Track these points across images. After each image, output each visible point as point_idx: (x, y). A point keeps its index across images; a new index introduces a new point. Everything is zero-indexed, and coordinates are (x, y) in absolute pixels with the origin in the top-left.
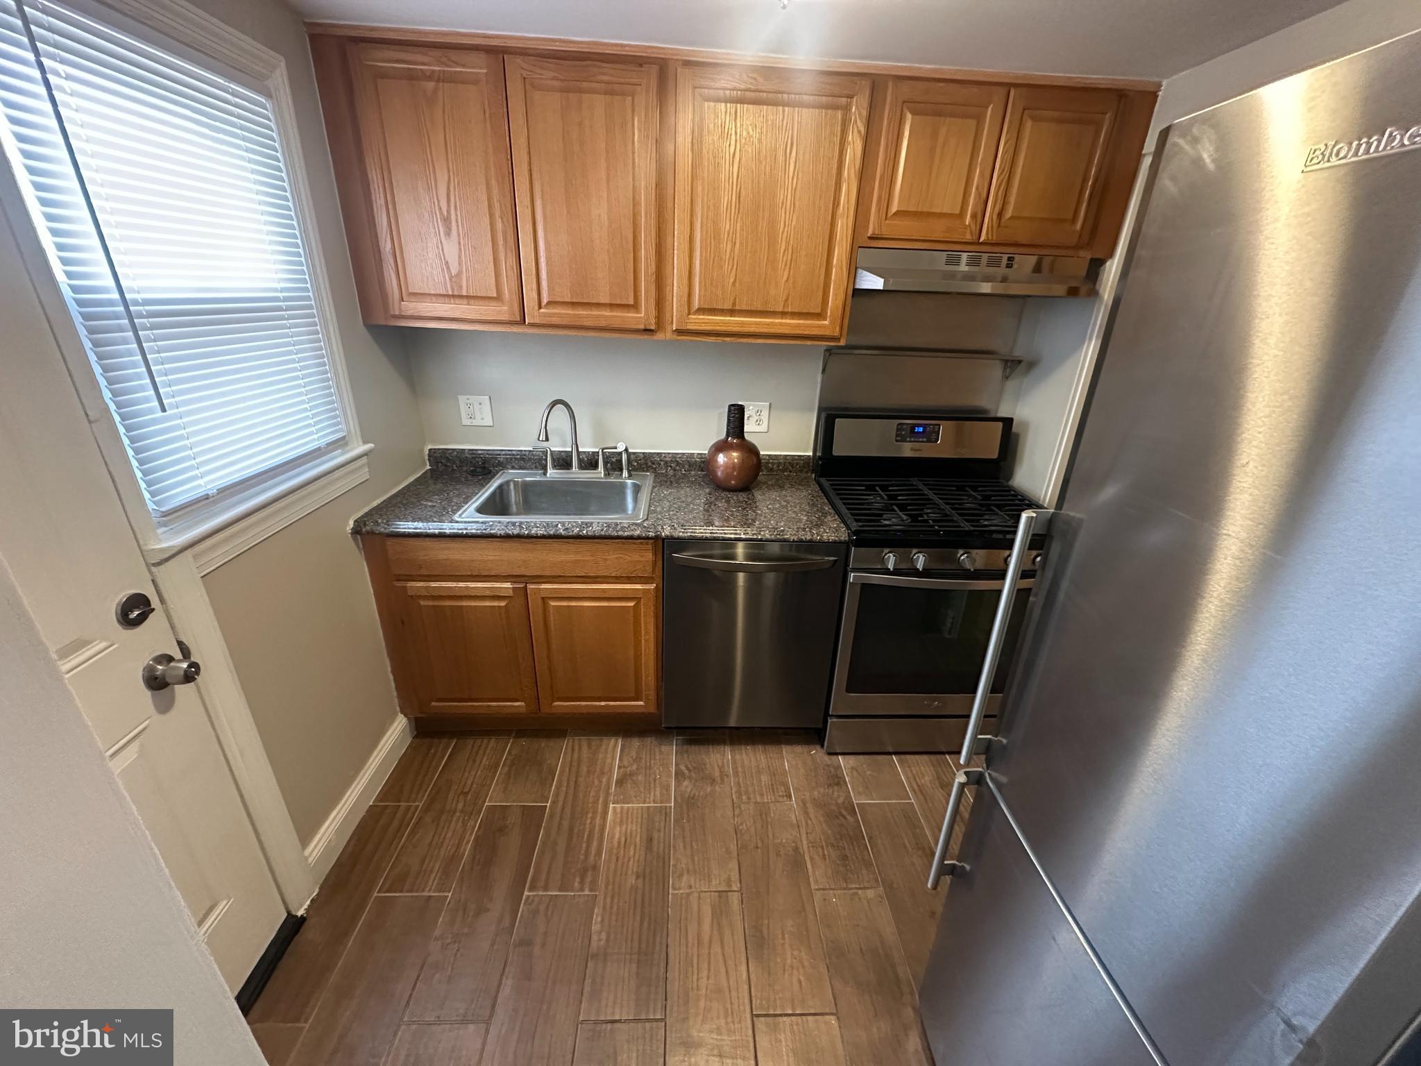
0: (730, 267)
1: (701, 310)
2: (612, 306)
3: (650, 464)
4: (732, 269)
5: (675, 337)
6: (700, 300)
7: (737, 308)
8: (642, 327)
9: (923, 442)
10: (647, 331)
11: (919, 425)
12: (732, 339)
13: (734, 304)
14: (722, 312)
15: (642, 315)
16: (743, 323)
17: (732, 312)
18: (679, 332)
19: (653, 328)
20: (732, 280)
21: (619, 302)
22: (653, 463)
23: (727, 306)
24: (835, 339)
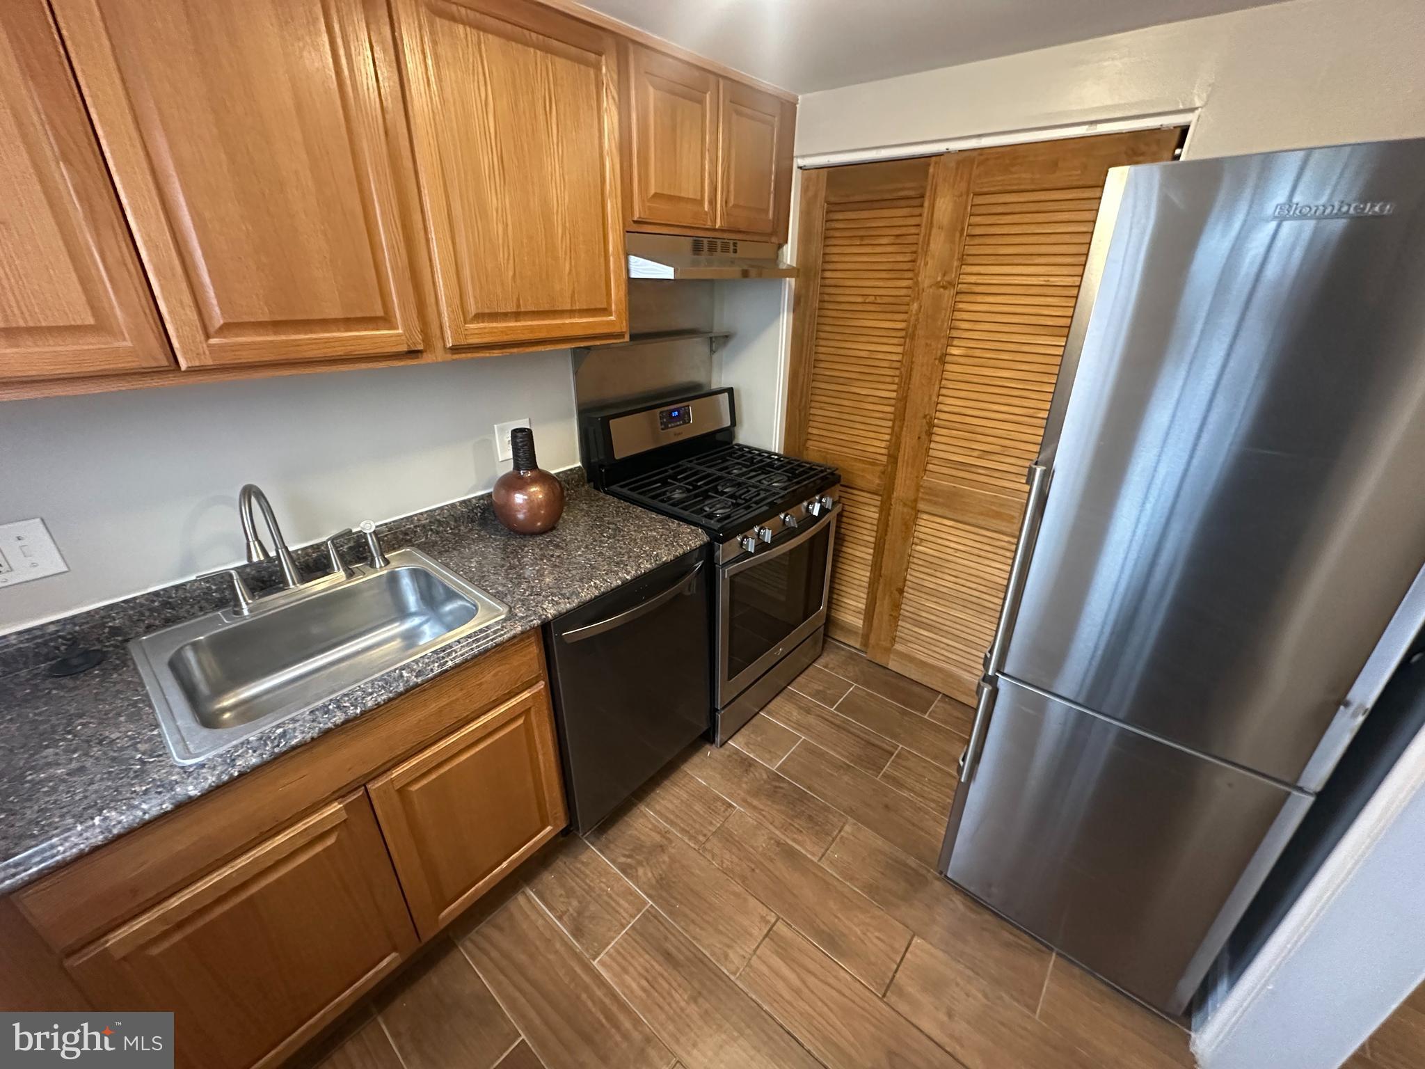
0: (506, 256)
1: (479, 317)
2: (349, 322)
3: (401, 537)
4: (508, 260)
5: (449, 357)
6: (476, 303)
7: (523, 309)
8: (404, 348)
9: (680, 425)
10: (413, 353)
11: (674, 410)
12: (521, 349)
13: (518, 306)
14: (505, 316)
15: (400, 331)
16: (532, 328)
17: (517, 315)
18: (455, 349)
19: (421, 347)
20: (511, 273)
21: (359, 315)
22: (406, 534)
23: (511, 308)
24: (621, 335)
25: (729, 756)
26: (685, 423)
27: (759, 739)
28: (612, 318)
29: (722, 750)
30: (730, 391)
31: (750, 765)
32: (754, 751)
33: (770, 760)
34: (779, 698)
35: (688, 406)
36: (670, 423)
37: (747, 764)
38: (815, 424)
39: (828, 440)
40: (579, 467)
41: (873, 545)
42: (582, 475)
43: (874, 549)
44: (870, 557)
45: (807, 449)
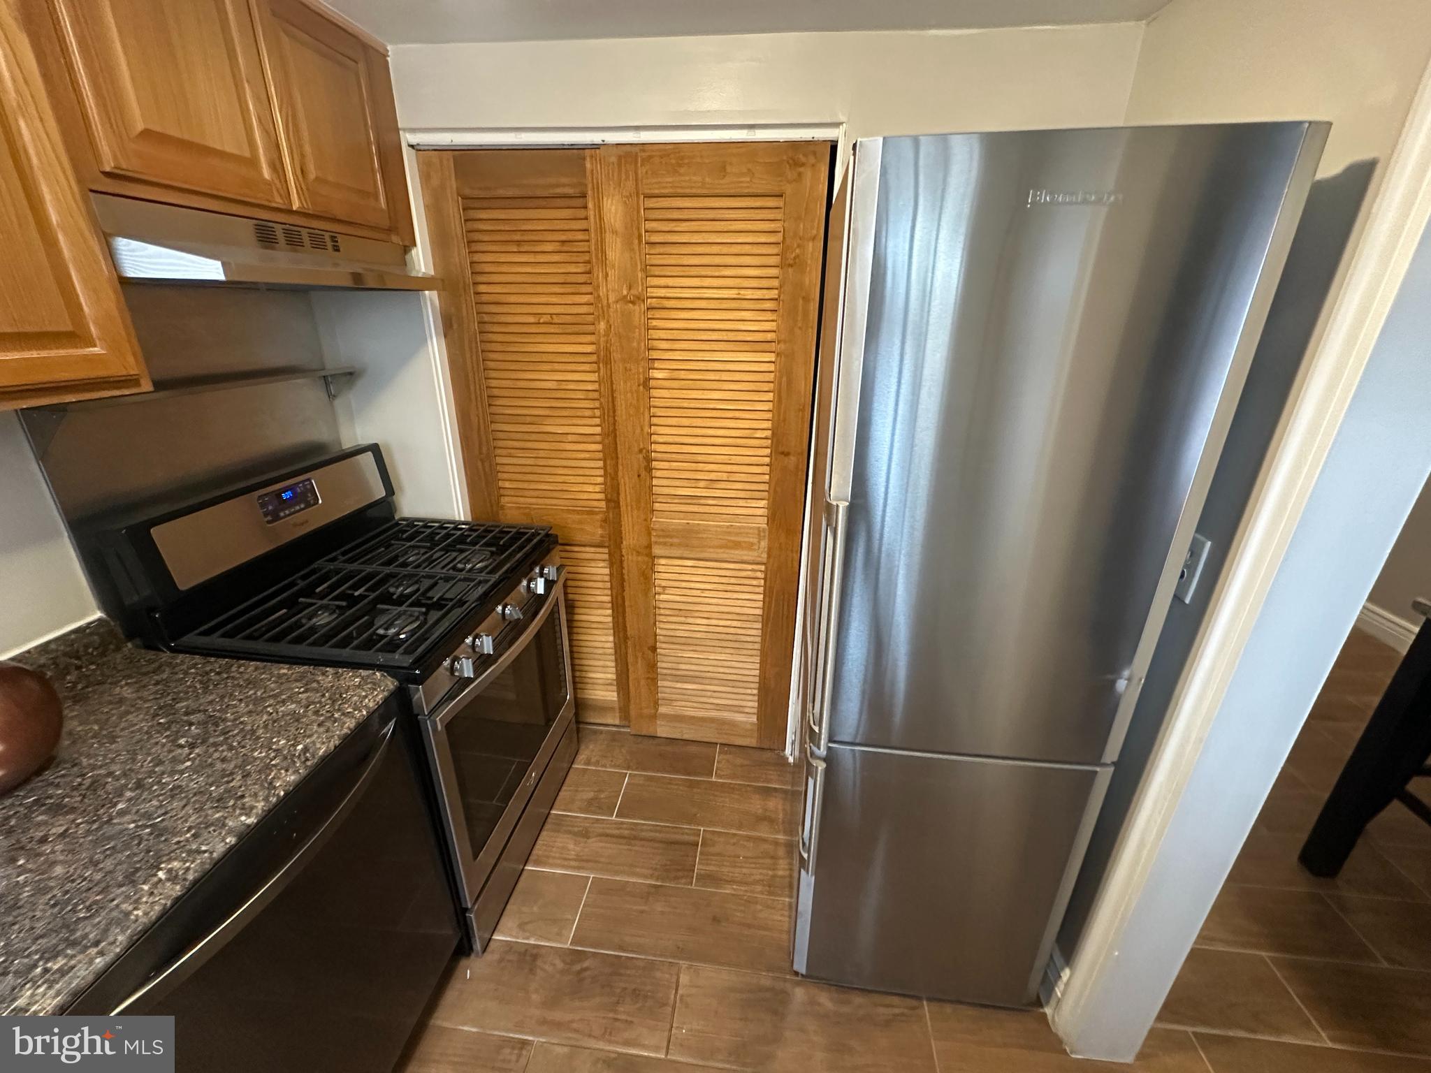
9: (302, 509)
11: (285, 490)
24: (133, 381)
25: (501, 961)
26: (308, 505)
27: (535, 909)
28: (96, 350)
29: (488, 957)
30: (375, 449)
31: (535, 957)
32: (533, 934)
33: (559, 934)
34: (544, 833)
35: (309, 480)
36: (283, 510)
37: (528, 958)
38: (505, 476)
39: (526, 493)
40: (99, 620)
41: (610, 605)
42: (111, 632)
43: (613, 608)
44: (610, 619)
45: (502, 507)
